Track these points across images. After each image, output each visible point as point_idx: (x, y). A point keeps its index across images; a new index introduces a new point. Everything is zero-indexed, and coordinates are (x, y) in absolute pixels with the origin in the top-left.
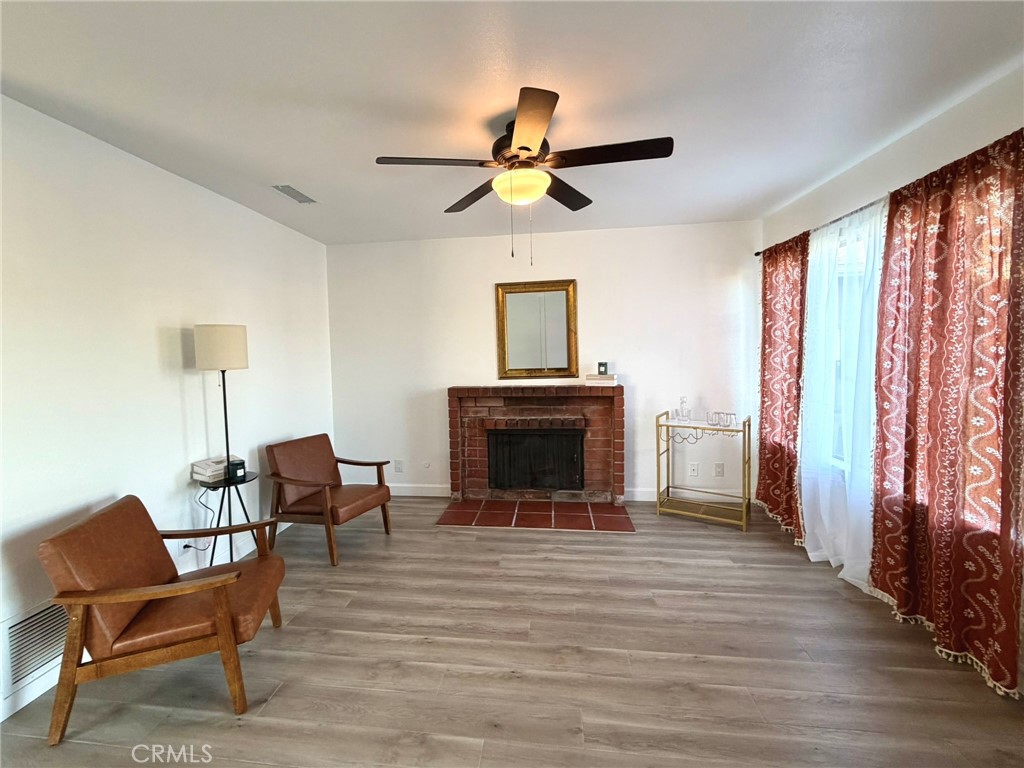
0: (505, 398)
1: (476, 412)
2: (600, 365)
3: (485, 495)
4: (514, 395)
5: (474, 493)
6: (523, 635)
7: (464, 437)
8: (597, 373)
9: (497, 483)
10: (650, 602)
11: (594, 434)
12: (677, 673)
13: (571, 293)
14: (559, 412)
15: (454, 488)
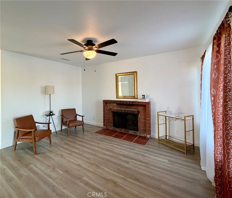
0: (117, 104)
1: (110, 107)
2: (143, 95)
3: (112, 128)
4: (118, 103)
5: (109, 127)
6: (89, 159)
7: (107, 112)
8: (142, 98)
9: (115, 125)
10: (128, 162)
11: (141, 115)
12: (115, 179)
13: (135, 75)
14: (131, 108)
15: (104, 125)
